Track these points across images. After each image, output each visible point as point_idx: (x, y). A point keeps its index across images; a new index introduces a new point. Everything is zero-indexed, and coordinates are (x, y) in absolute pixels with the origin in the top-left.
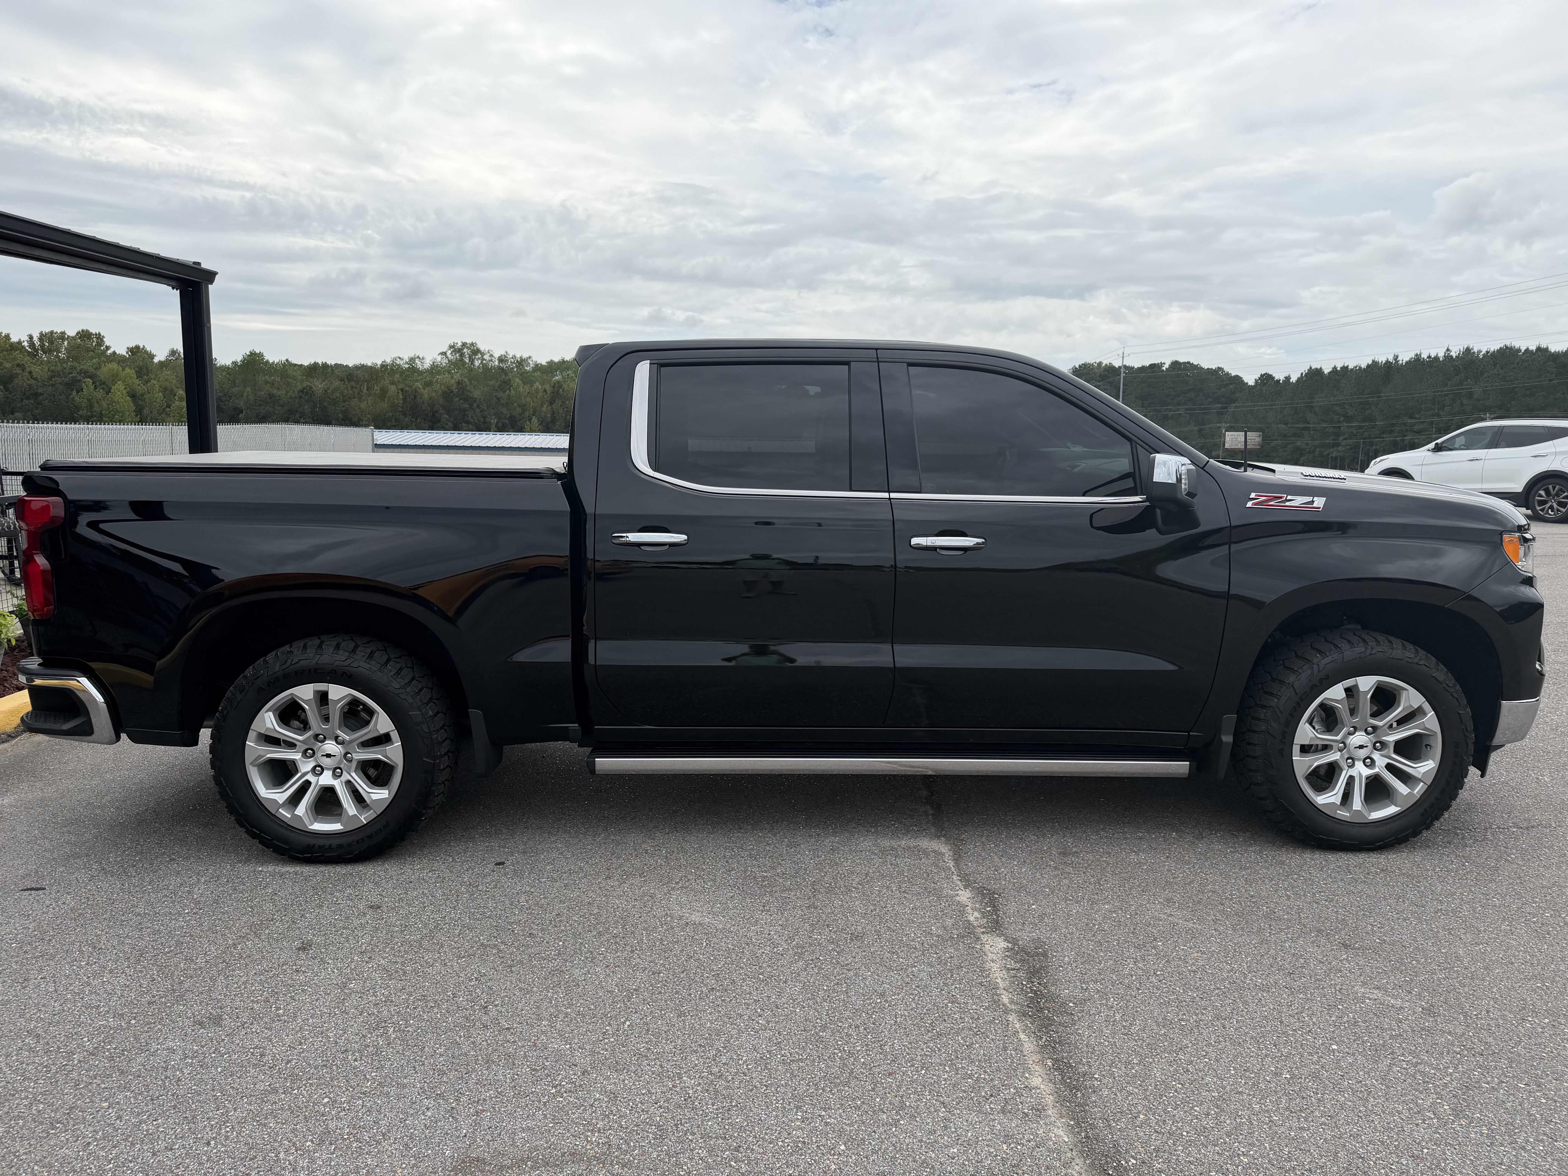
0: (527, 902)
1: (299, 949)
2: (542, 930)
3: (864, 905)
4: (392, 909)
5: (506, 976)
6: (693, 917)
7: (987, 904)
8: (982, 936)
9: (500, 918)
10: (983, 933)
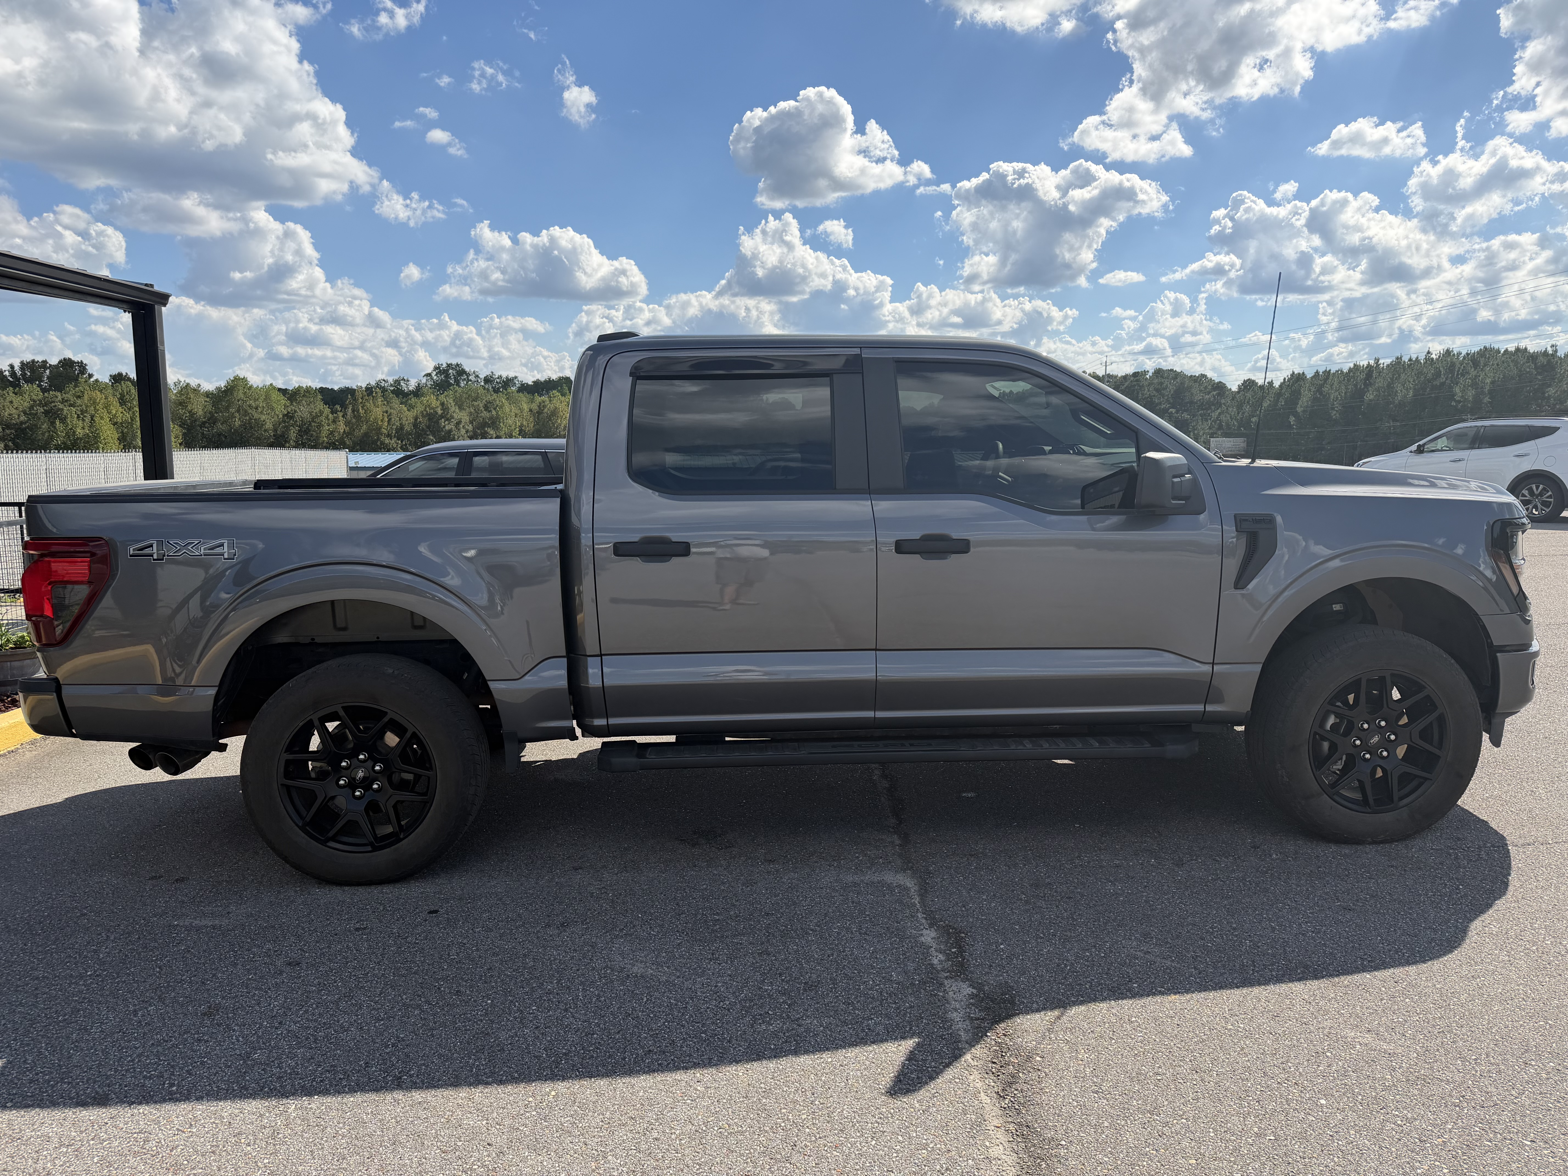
0: (458, 954)
1: (204, 1014)
2: (471, 986)
3: (821, 950)
4: (313, 965)
5: (426, 1041)
6: (635, 969)
7: (952, 944)
8: (946, 982)
9: (426, 974)
10: (946, 978)
